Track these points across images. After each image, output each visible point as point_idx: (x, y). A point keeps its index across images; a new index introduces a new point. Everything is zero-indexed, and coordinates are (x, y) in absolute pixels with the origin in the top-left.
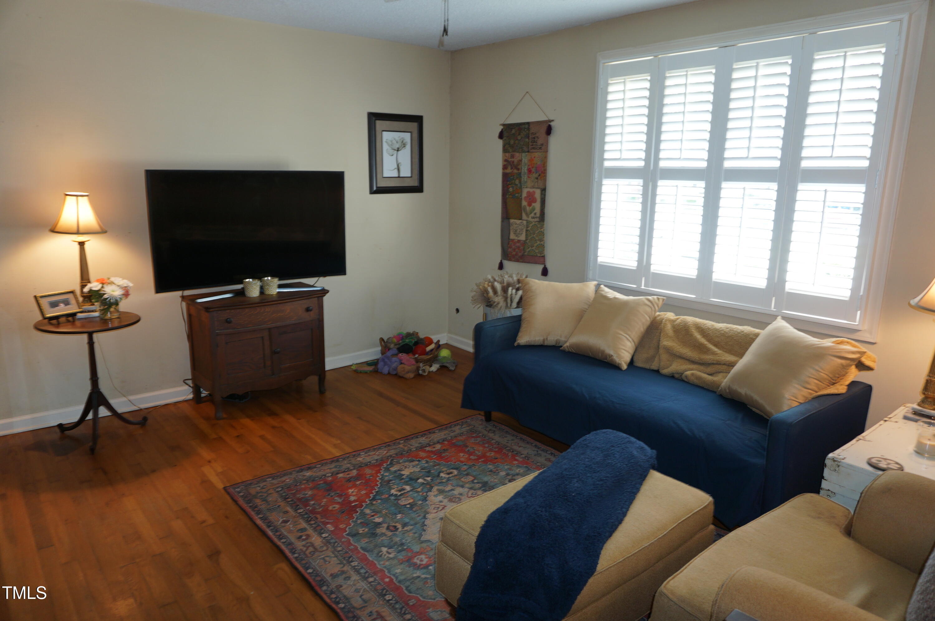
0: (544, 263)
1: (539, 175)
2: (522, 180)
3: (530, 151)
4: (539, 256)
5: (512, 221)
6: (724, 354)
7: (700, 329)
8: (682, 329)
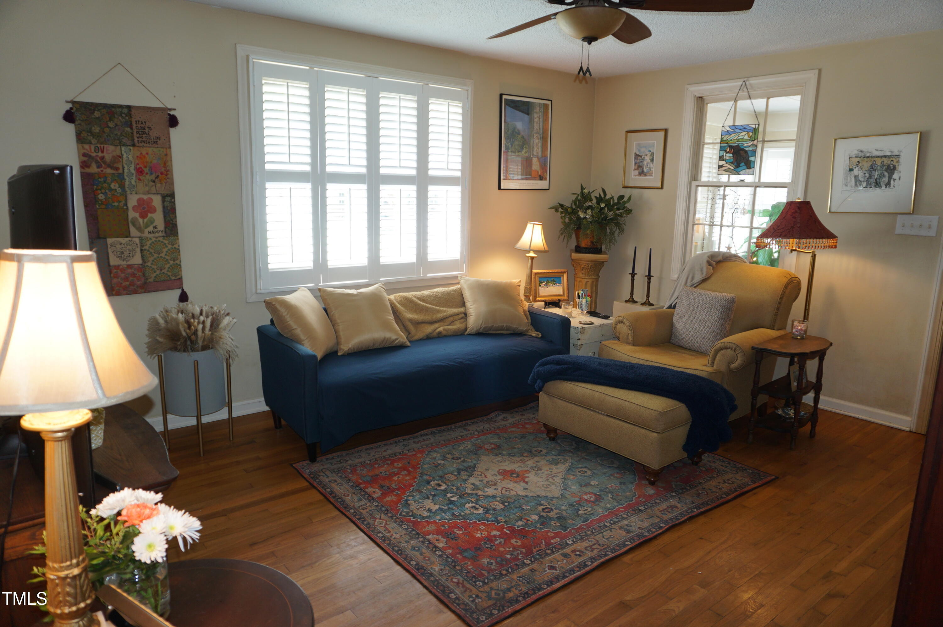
0: (181, 286)
1: (157, 177)
2: (127, 183)
3: (137, 144)
4: (175, 280)
5: (110, 241)
6: (449, 309)
7: (418, 298)
8: (408, 303)
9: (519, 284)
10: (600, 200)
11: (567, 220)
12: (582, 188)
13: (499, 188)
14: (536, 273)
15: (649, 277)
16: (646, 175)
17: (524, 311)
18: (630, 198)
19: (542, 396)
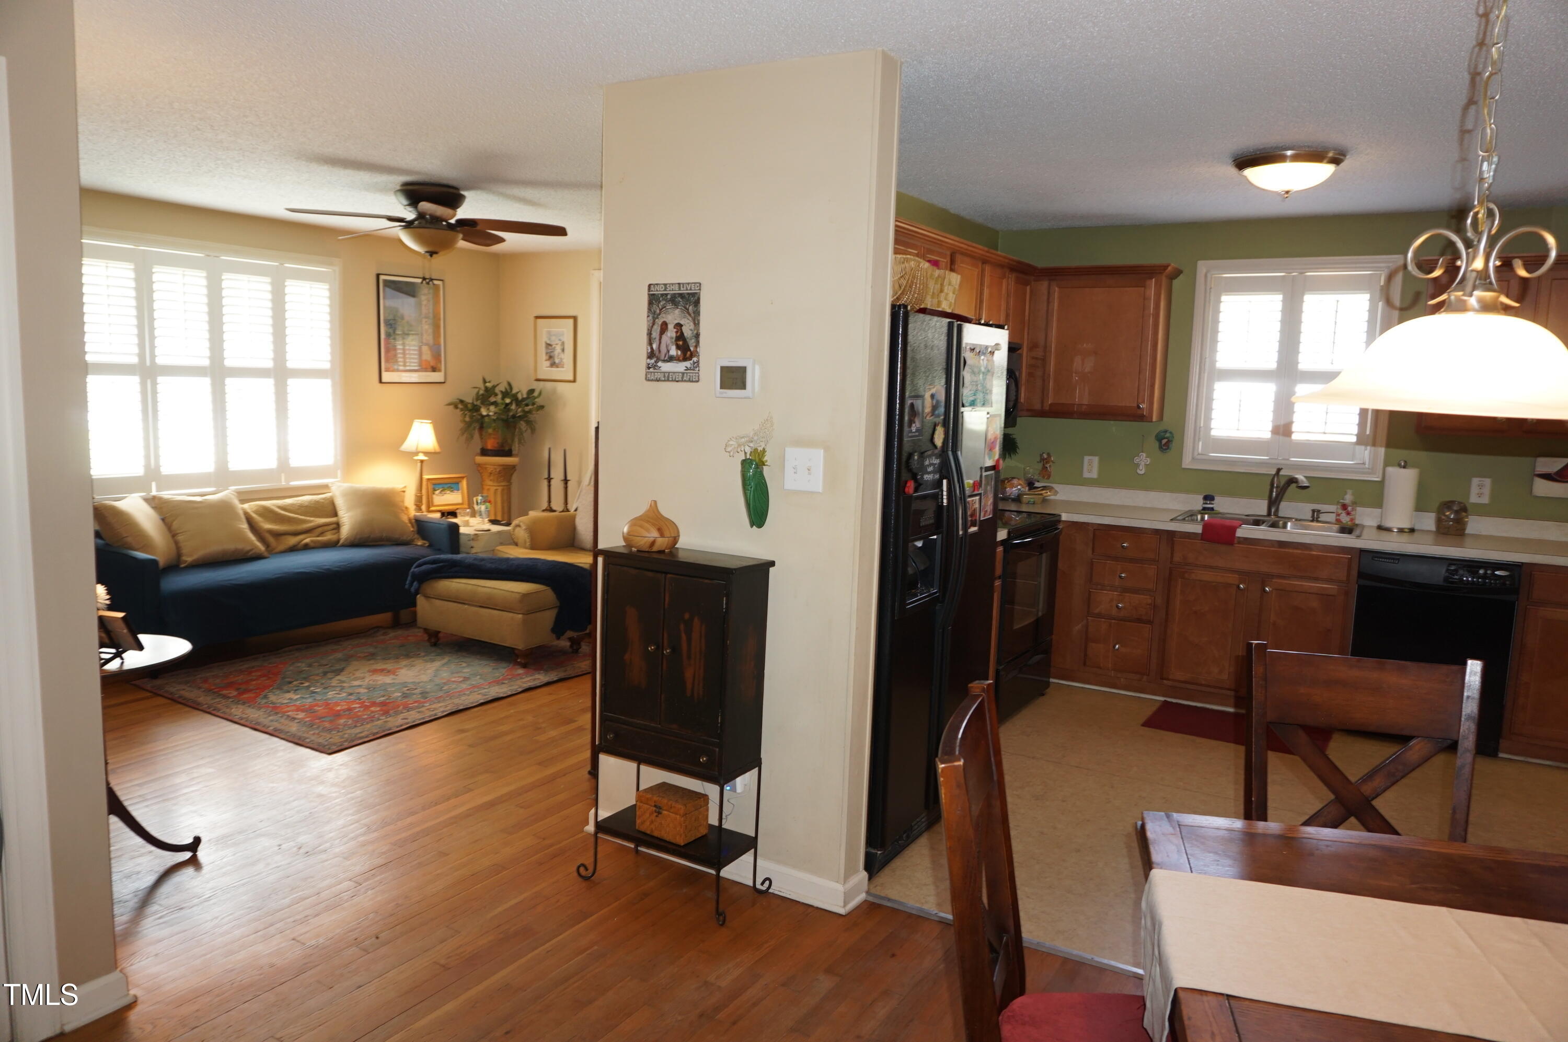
6: (317, 519)
7: (280, 507)
8: (267, 513)
9: (404, 490)
10: (505, 394)
11: (467, 419)
12: (485, 382)
13: (381, 382)
14: (429, 479)
15: (566, 481)
16: (557, 367)
17: (410, 520)
18: (540, 394)
19: (420, 599)
